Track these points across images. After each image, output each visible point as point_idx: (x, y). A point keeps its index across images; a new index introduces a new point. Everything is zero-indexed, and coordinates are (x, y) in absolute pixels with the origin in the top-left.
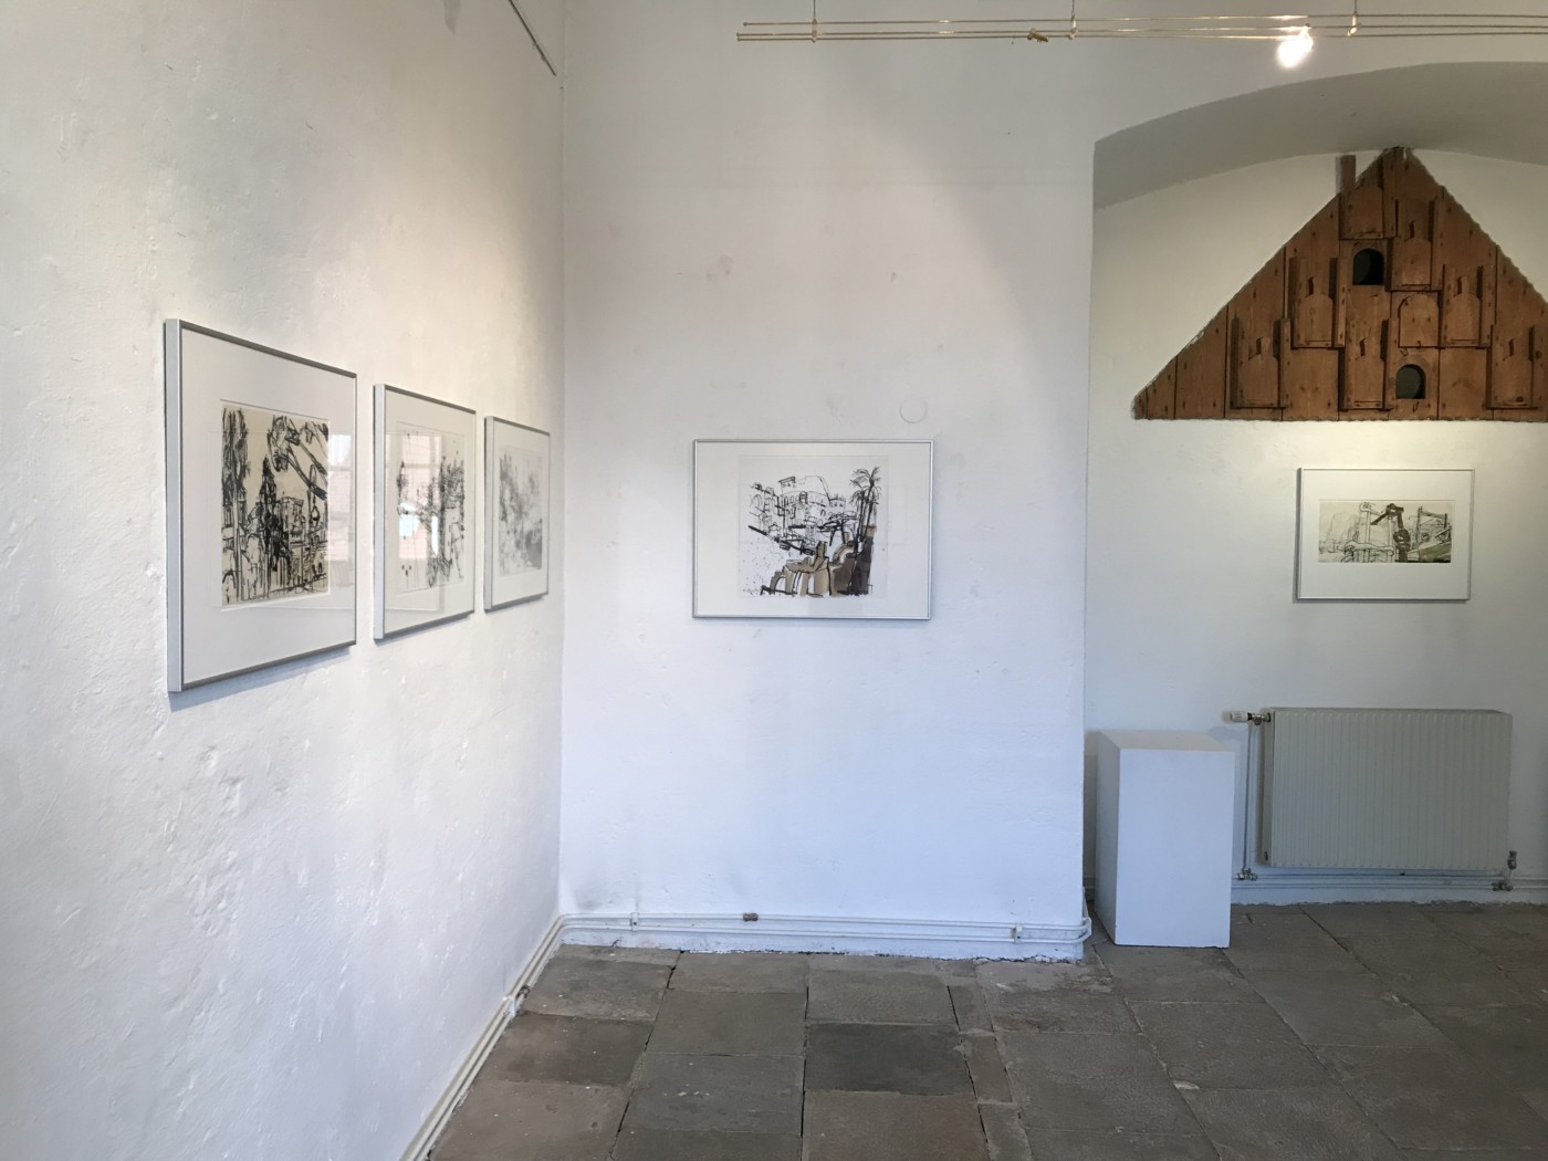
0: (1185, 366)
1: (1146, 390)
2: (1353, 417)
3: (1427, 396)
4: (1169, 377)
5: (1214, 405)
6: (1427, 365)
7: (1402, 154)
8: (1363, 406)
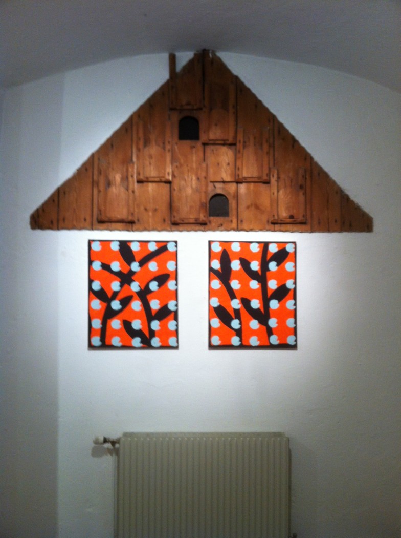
0: (65, 194)
1: (38, 211)
2: (181, 229)
3: (230, 215)
4: (54, 201)
5: (85, 220)
6: (229, 193)
7: (208, 54)
8: (186, 221)
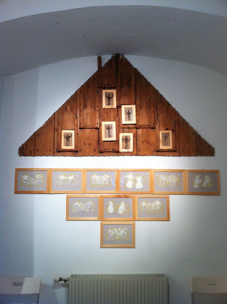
0: (38, 135)
1: (23, 145)
2: (105, 155)
4: (32, 140)
5: (50, 150)
